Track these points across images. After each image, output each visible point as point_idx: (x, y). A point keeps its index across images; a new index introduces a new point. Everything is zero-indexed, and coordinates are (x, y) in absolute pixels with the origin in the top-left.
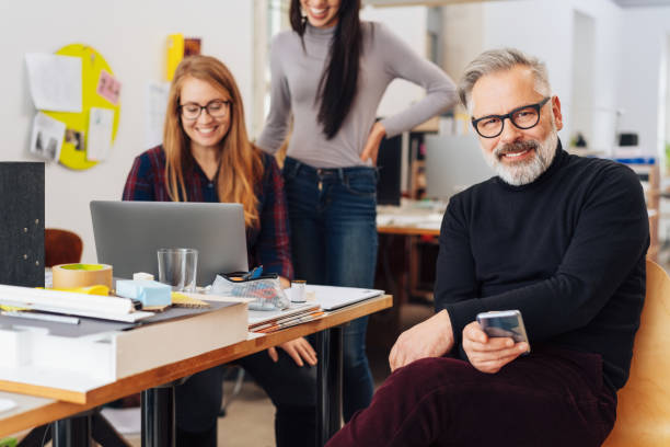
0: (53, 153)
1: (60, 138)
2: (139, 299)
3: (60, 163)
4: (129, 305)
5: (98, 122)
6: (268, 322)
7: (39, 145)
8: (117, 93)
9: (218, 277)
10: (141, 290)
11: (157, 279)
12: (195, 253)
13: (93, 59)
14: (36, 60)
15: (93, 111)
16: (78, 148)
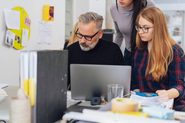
3: (13, 47)
8: (30, 24)
13: (23, 12)
15: (23, 29)
16: (19, 42)
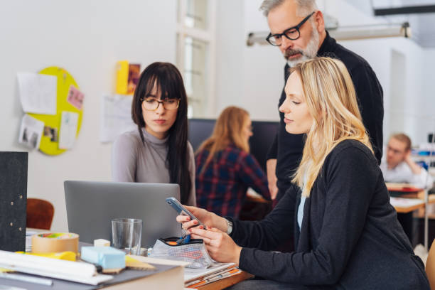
0: (35, 143)
1: (40, 132)
2: (100, 264)
3: (40, 151)
4: (92, 269)
5: (67, 121)
6: (197, 279)
7: (25, 137)
8: (81, 101)
9: (158, 241)
10: (102, 256)
11: (112, 245)
12: (140, 221)
13: (65, 78)
14: (24, 77)
15: (64, 113)
16: (53, 140)
